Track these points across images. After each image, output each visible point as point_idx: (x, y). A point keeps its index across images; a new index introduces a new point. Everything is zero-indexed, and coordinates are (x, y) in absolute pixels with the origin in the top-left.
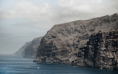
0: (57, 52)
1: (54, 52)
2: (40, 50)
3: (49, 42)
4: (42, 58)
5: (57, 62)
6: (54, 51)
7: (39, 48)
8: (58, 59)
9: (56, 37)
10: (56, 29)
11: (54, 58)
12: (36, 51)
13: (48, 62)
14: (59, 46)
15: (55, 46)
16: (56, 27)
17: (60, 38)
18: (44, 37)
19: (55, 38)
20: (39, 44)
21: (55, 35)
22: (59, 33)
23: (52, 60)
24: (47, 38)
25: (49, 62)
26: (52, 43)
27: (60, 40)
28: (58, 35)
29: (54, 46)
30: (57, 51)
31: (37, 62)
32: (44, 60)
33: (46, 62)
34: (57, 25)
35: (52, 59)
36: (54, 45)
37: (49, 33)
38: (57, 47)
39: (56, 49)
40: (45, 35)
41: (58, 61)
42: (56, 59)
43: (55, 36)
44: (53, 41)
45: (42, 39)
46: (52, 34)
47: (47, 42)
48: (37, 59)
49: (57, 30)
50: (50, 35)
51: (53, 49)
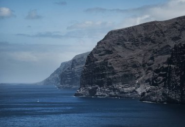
0: (115, 78)
1: (110, 79)
2: (85, 75)
3: (101, 61)
4: (90, 88)
5: (117, 96)
6: (111, 77)
7: (84, 71)
8: (116, 89)
9: (113, 51)
10: (113, 37)
11: (110, 89)
12: (79, 76)
13: (100, 96)
14: (119, 67)
15: (112, 68)
16: (113, 35)
17: (119, 54)
18: (91, 52)
19: (111, 53)
20: (84, 65)
21: (110, 49)
22: (118, 44)
23: (107, 92)
24: (97, 55)
25: (102, 95)
26: (105, 63)
27: (120, 57)
28: (116, 49)
29: (109, 68)
30: (116, 76)
31: (82, 95)
32: (93, 92)
33: (97, 96)
34: (115, 31)
35: (106, 90)
36: (109, 66)
37: (100, 46)
38: (115, 69)
39: (114, 73)
40: (94, 49)
41: (117, 93)
42: (114, 90)
43: (111, 51)
44: (108, 59)
45: (88, 56)
46: (106, 48)
47: (97, 60)
48: (82, 91)
49: (114, 39)
50: (102, 49)
51: (109, 74)
